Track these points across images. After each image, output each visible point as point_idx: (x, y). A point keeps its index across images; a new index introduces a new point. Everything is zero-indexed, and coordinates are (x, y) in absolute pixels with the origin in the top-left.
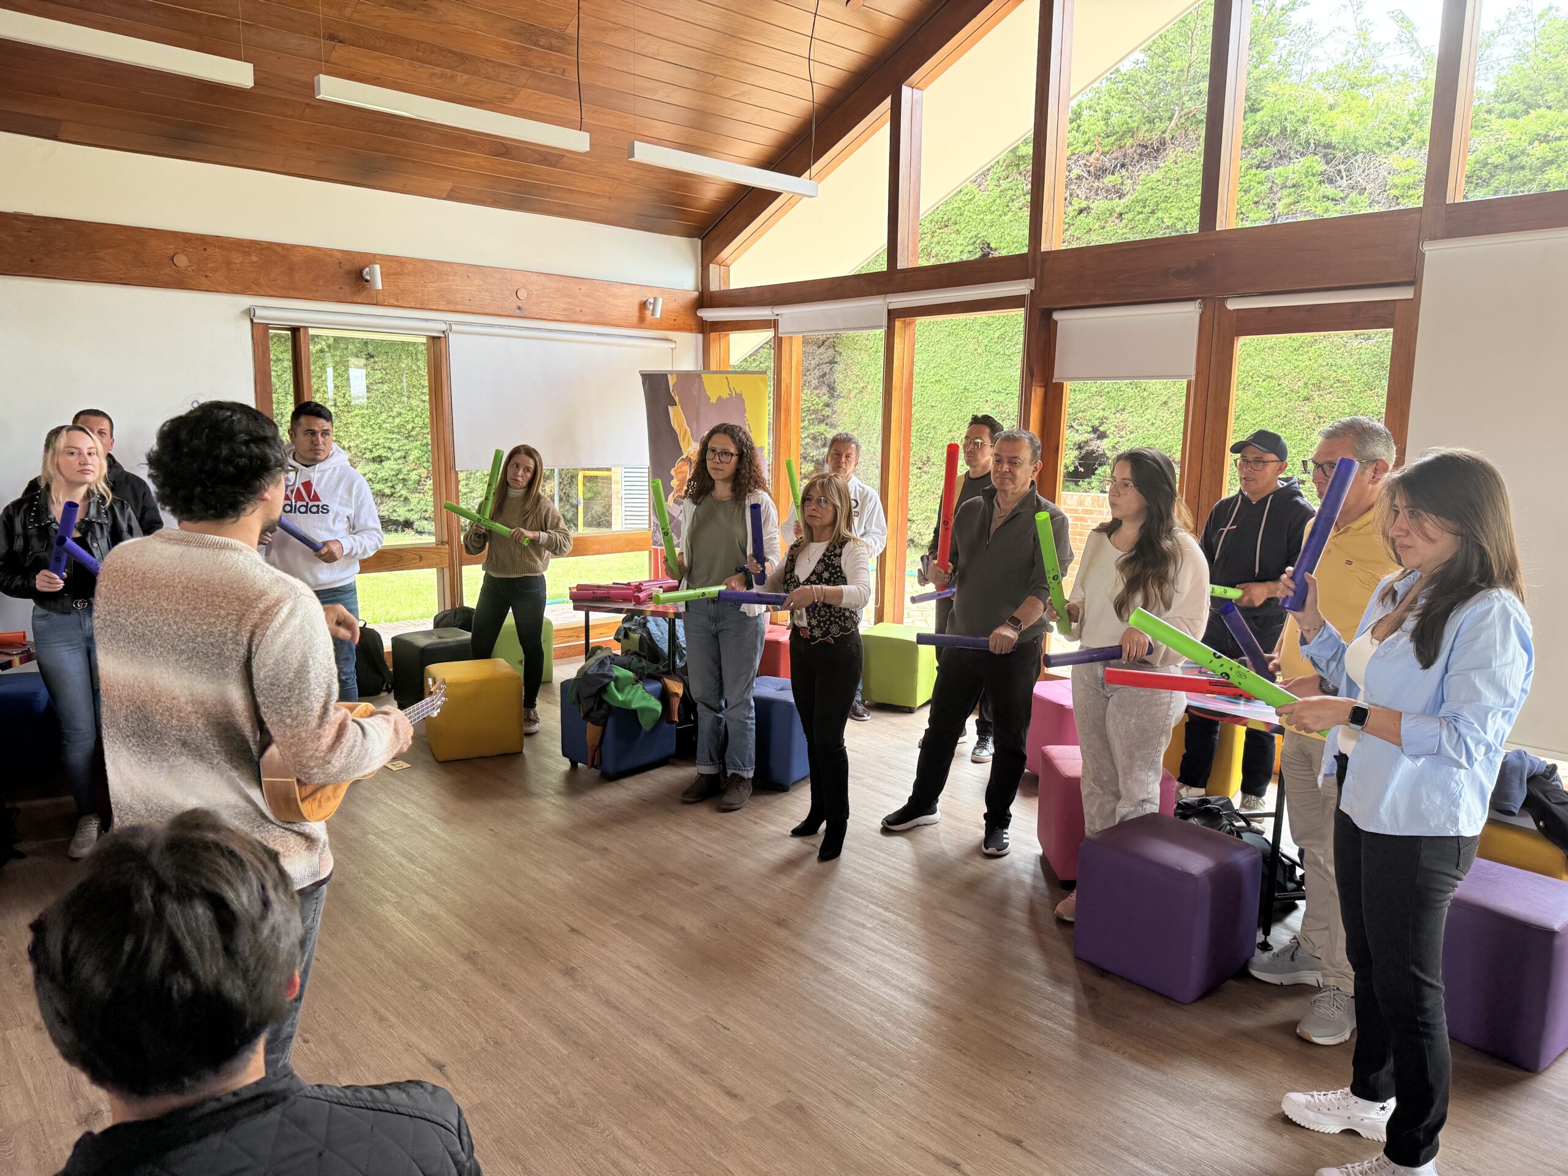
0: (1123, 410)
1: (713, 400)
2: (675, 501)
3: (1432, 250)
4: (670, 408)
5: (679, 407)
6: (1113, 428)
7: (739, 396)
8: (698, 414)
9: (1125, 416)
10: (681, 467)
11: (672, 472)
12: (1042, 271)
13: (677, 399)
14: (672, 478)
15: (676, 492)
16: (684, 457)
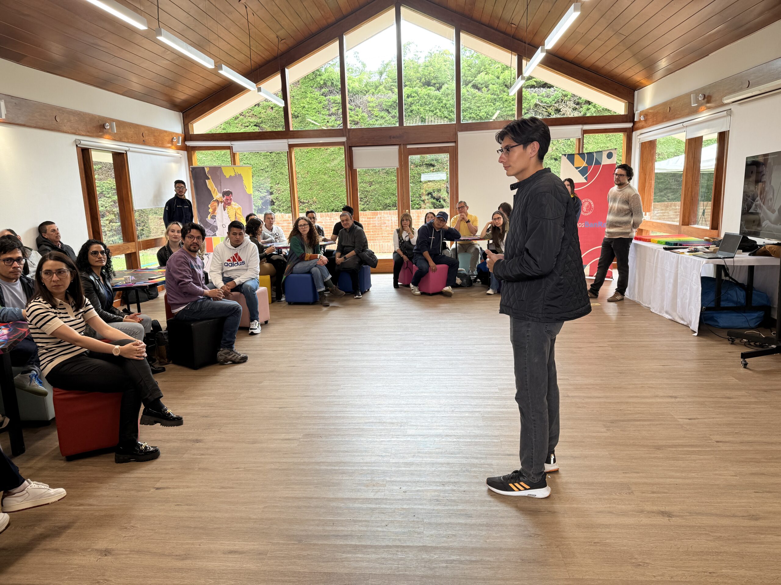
0: (279, 183)
1: (228, 177)
2: (211, 218)
3: (461, 135)
4: (206, 180)
5: (211, 180)
6: (275, 190)
7: (240, 175)
8: (221, 182)
9: (279, 186)
10: (213, 204)
11: (209, 206)
12: (349, 135)
13: (210, 177)
14: (209, 208)
15: (212, 214)
16: (214, 200)
